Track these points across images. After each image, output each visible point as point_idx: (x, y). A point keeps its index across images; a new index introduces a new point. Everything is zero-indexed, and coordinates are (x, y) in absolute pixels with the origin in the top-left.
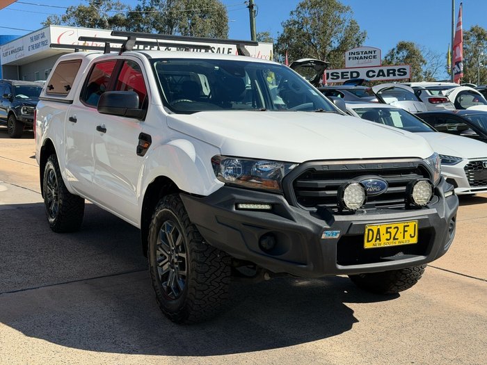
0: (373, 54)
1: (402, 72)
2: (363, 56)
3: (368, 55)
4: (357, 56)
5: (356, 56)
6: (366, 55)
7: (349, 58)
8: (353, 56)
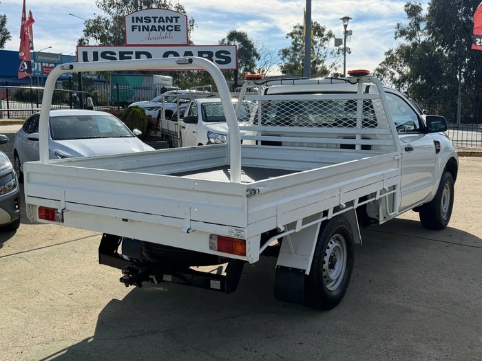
0: (174, 24)
1: (223, 57)
2: (157, 25)
3: (166, 24)
4: (146, 25)
5: (144, 24)
6: (162, 24)
7: (133, 28)
8: (139, 23)
